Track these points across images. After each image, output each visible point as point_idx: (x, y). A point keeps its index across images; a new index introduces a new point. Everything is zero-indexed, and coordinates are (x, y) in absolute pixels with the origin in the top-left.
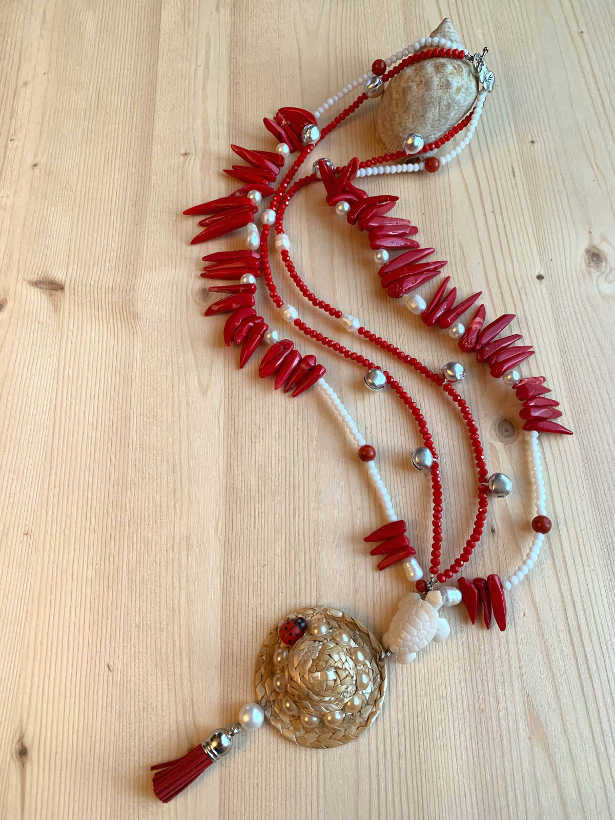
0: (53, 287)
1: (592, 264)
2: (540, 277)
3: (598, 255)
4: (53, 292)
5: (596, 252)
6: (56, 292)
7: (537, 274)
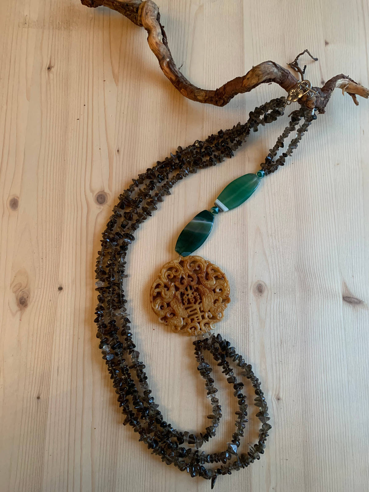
0: (349, 299)
1: (25, 297)
2: (60, 289)
3: (20, 304)
4: (349, 296)
5: (21, 305)
6: (347, 296)
7: (62, 291)
